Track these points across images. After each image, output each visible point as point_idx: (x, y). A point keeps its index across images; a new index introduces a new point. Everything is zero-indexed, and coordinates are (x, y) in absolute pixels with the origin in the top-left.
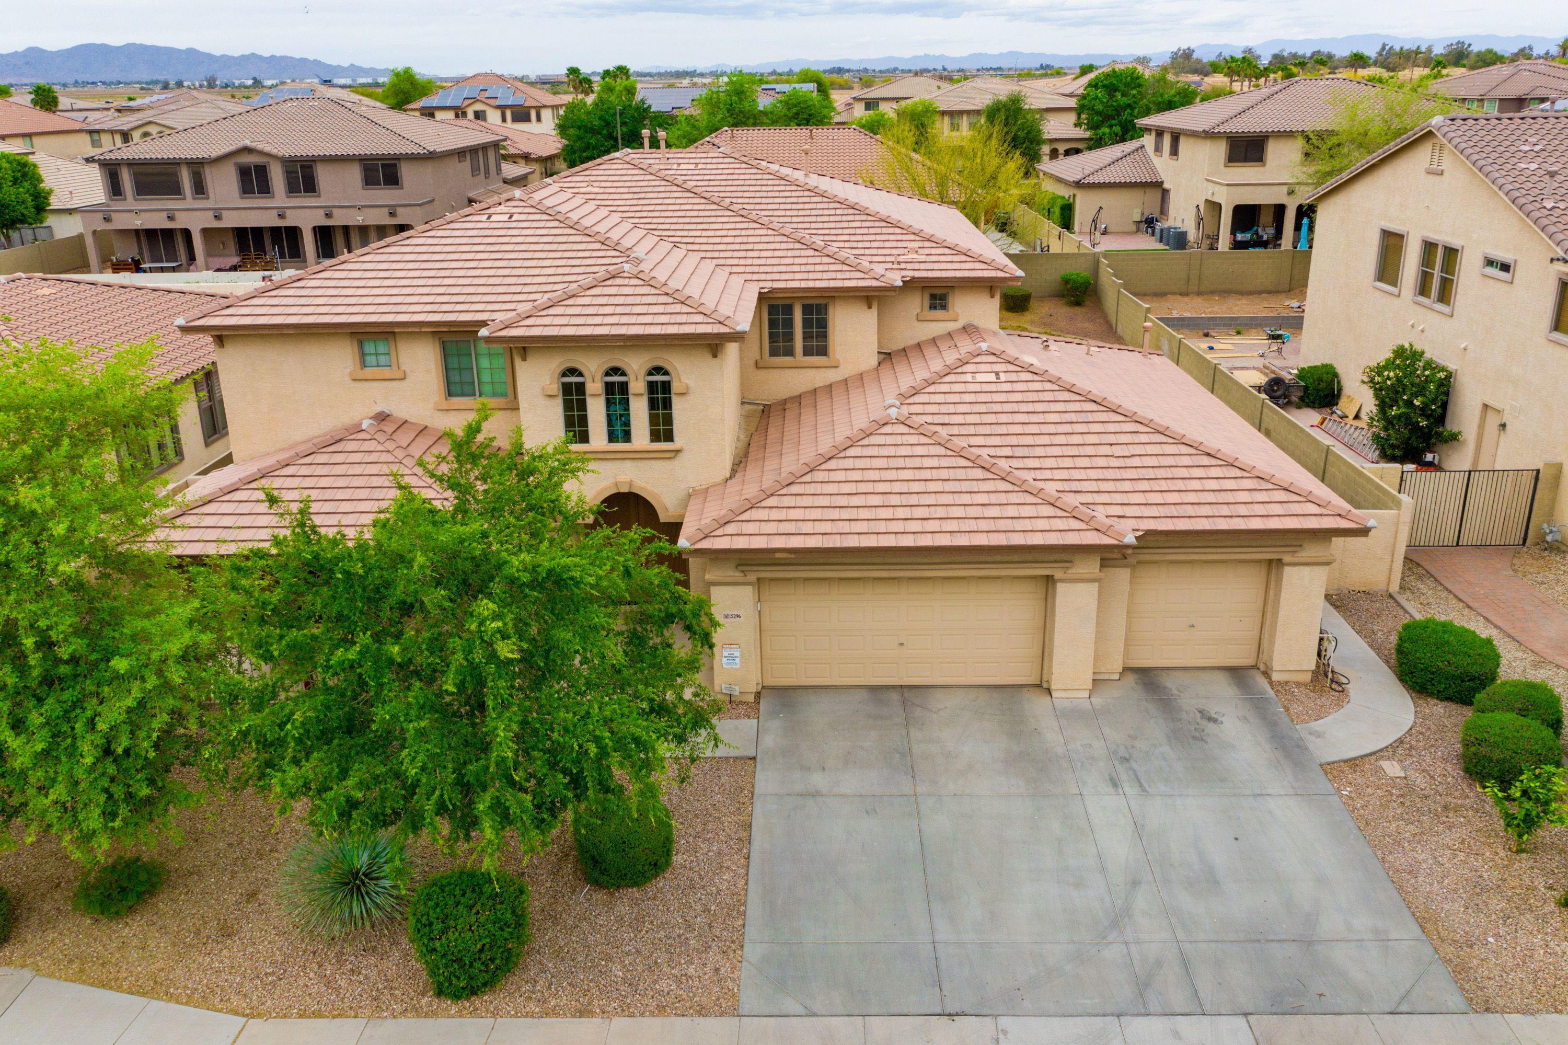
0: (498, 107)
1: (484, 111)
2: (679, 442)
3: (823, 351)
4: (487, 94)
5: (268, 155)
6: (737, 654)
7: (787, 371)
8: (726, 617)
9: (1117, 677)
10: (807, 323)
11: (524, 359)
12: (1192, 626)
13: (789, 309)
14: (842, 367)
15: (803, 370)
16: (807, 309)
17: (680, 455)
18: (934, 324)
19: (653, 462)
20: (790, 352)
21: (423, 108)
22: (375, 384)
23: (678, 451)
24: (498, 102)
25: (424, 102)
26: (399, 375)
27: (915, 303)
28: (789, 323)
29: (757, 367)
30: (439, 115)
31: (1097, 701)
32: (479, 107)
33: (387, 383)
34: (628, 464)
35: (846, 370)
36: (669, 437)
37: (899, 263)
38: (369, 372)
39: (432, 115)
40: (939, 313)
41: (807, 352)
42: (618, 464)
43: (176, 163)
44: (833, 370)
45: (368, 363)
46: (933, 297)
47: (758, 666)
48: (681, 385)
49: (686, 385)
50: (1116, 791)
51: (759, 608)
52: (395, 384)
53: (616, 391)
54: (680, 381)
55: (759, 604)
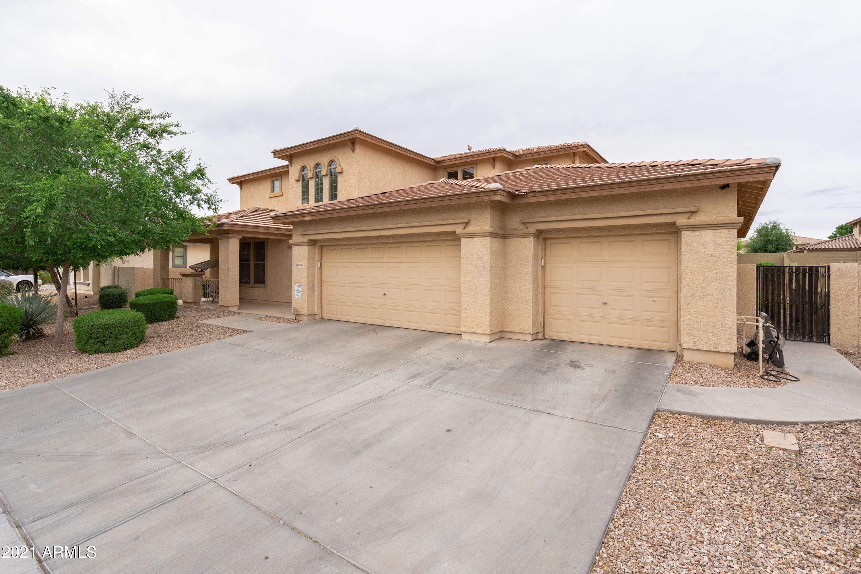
2: (339, 199)
6: (300, 289)
8: (297, 265)
9: (530, 339)
11: (292, 166)
12: (605, 303)
16: (465, 173)
22: (275, 199)
26: (281, 194)
31: (492, 348)
33: (278, 198)
36: (336, 197)
38: (274, 194)
45: (275, 190)
47: (316, 302)
48: (340, 168)
49: (342, 169)
50: (407, 380)
51: (319, 265)
52: (280, 198)
53: (318, 176)
54: (340, 166)
55: (319, 263)
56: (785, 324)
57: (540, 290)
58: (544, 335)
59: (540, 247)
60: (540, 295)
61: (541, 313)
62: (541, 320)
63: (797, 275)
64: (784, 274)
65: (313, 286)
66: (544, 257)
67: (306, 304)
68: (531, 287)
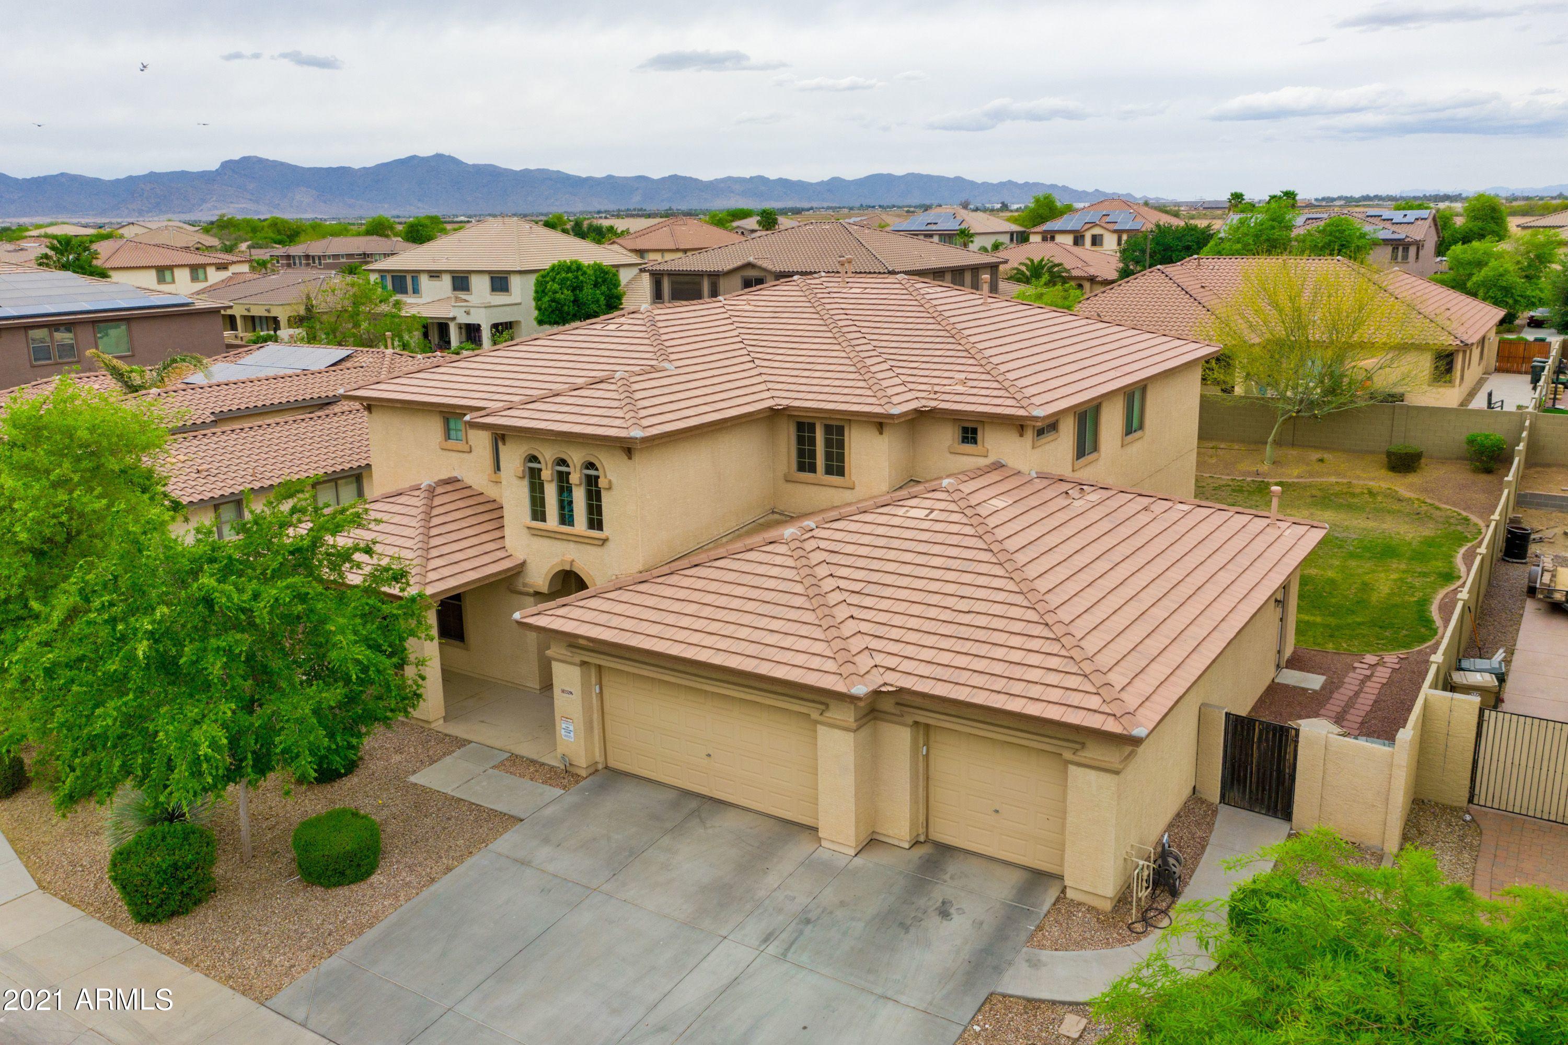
0: (1115, 231)
1: (1102, 235)
2: (606, 532)
3: (841, 472)
4: (1108, 219)
5: (765, 270)
6: (571, 728)
7: (811, 486)
8: (563, 691)
9: (907, 846)
10: (828, 443)
11: (504, 444)
12: (997, 811)
13: (812, 428)
14: (857, 488)
15: (824, 488)
16: (828, 429)
17: (608, 544)
18: (965, 458)
19: (589, 547)
20: (812, 469)
21: (1045, 232)
22: (454, 454)
23: (605, 541)
24: (1117, 227)
25: (1048, 226)
26: (467, 448)
27: (948, 436)
28: (812, 441)
29: (787, 481)
30: (1059, 238)
31: (859, 861)
32: (1097, 231)
33: (461, 454)
34: (572, 545)
35: (861, 491)
36: (600, 528)
37: (936, 393)
38: (451, 444)
39: (1053, 238)
40: (969, 448)
41: (829, 471)
42: (565, 544)
43: (700, 275)
44: (849, 491)
45: (452, 437)
46: (965, 430)
47: (597, 745)
48: (607, 481)
49: (610, 482)
50: (760, 945)
51: (598, 691)
52: (465, 455)
53: (563, 480)
54: (606, 477)
55: (597, 687)
56: (1251, 791)
57: (921, 784)
58: (927, 836)
59: (921, 732)
60: (921, 790)
61: (922, 811)
62: (922, 818)
63: (1267, 733)
64: (1254, 729)
65: (591, 722)
66: (927, 744)
67: (582, 753)
68: (908, 786)
